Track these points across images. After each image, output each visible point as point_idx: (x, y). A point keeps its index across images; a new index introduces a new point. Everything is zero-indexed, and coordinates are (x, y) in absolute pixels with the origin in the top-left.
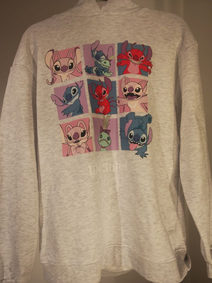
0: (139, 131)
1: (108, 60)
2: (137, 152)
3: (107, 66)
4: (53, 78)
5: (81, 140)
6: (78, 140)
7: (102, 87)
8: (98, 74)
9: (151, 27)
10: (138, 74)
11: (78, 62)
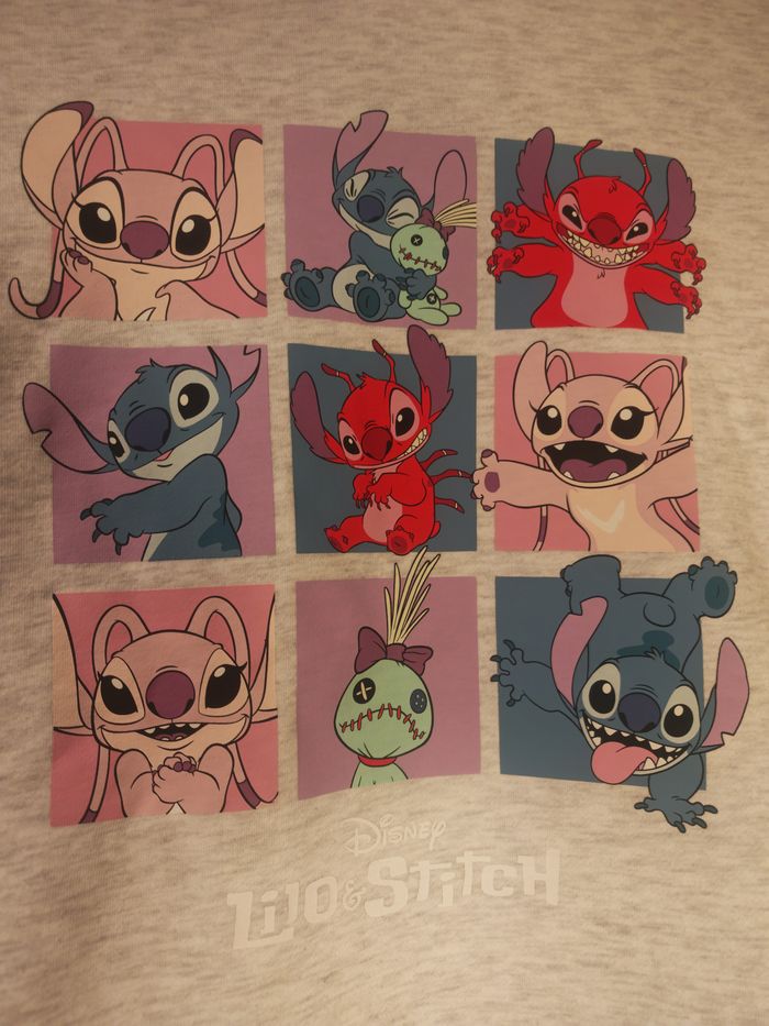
0: (653, 669)
1: (433, 224)
2: (644, 792)
3: (426, 262)
4: (58, 278)
5: (203, 725)
6: (180, 721)
7: (391, 385)
8: (369, 306)
9: (677, 54)
10: (623, 325)
11: (244, 227)
